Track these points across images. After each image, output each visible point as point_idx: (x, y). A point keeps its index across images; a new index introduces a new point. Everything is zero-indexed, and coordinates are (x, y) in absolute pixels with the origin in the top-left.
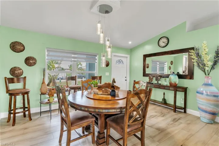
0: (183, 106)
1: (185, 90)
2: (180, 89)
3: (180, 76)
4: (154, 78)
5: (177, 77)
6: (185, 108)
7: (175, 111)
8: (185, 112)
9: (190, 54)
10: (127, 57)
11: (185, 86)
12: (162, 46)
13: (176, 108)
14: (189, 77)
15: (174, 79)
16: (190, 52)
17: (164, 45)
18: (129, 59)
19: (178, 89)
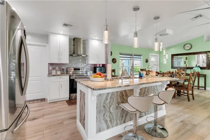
0: (204, 86)
1: (205, 76)
2: (202, 76)
3: (201, 68)
4: (182, 70)
5: (199, 68)
6: (205, 87)
7: (198, 89)
8: (205, 89)
9: (208, 55)
10: (157, 56)
11: (205, 74)
12: (187, 49)
13: (199, 87)
14: (207, 68)
15: (198, 70)
16: (207, 54)
17: (188, 48)
18: (158, 57)
19: (200, 76)
